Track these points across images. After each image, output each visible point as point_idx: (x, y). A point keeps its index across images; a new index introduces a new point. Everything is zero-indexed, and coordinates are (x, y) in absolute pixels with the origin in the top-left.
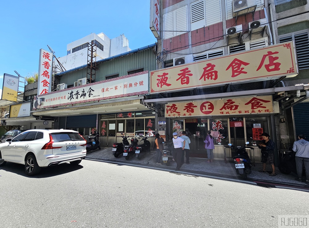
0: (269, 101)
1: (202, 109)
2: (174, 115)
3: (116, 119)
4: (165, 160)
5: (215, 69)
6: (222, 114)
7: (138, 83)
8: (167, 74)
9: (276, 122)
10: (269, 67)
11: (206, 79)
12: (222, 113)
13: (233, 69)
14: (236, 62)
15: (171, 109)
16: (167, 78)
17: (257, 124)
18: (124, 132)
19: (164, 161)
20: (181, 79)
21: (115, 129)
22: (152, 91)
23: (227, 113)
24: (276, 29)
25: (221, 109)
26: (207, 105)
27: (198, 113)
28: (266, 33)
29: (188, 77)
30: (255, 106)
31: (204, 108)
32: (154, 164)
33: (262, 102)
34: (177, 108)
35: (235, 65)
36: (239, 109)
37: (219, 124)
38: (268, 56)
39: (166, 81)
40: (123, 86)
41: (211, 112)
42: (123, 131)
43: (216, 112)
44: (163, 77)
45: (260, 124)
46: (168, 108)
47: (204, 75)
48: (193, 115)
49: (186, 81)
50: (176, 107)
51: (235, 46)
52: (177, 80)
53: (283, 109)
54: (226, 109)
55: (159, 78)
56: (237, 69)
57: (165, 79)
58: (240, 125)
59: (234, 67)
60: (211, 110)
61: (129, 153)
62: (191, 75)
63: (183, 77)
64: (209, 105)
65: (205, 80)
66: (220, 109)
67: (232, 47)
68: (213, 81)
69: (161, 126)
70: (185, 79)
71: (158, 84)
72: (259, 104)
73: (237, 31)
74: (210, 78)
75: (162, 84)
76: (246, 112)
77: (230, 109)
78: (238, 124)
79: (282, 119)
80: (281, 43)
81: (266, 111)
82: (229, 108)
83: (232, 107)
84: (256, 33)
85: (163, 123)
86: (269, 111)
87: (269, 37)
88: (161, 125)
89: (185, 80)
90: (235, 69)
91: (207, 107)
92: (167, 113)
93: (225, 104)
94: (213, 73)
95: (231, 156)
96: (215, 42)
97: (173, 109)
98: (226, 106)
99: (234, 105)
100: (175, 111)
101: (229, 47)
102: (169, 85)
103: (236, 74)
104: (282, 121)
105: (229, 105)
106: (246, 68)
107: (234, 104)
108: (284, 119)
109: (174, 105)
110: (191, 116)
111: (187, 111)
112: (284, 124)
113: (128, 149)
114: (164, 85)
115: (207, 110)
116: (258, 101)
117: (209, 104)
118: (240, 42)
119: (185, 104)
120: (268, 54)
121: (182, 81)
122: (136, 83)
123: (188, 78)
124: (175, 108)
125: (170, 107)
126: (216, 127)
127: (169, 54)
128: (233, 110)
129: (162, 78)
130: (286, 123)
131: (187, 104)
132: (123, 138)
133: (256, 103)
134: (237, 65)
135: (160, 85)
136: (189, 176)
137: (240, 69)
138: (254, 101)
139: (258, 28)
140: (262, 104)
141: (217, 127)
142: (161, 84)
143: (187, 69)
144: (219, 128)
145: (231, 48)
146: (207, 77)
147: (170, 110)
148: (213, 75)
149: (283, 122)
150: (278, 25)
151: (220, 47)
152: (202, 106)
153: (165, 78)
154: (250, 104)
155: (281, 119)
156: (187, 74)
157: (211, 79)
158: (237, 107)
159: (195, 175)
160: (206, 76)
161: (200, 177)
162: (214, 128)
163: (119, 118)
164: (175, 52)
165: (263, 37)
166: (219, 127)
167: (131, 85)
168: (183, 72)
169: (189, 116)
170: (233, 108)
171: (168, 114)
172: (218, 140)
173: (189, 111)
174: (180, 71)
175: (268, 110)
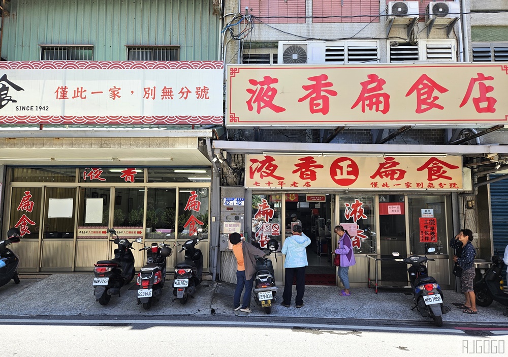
0: (457, 167)
1: (333, 173)
2: (269, 183)
3: (76, 184)
4: (266, 299)
5: (386, 89)
6: (375, 186)
7: (194, 90)
8: (276, 81)
9: (460, 207)
10: (480, 104)
11: (367, 108)
12: (376, 184)
13: (419, 95)
14: (425, 82)
15: (261, 168)
16: (274, 91)
17: (427, 210)
18: (105, 224)
19: (263, 303)
20: (309, 99)
21: (71, 216)
22: (233, 119)
23: (384, 185)
24: (470, 28)
25: (373, 177)
26: (344, 164)
27: (323, 182)
28: (454, 31)
29: (328, 98)
30: (434, 174)
31: (338, 171)
32: (229, 311)
33: (445, 168)
34: (276, 167)
35: (422, 89)
36: (406, 178)
37: (358, 208)
38: (479, 82)
39: (272, 97)
40: (140, 93)
41: (351, 182)
42: (100, 221)
43: (363, 183)
44: (265, 87)
45: (432, 211)
46: (255, 166)
47: (361, 99)
48: (315, 185)
49: (321, 107)
50: (273, 163)
51: (401, 44)
52: (301, 100)
53: (476, 184)
54: (382, 177)
55: (254, 88)
56: (425, 96)
57: (270, 93)
58: (398, 211)
59: (422, 92)
60: (352, 177)
61: (154, 287)
62: (334, 93)
63: (314, 95)
64: (349, 166)
65: (363, 110)
66: (371, 177)
67: (395, 45)
68: (380, 116)
69: (232, 209)
70: (320, 101)
71: (249, 103)
72: (441, 171)
73: (409, 13)
74: (374, 107)
75: (262, 104)
76: (418, 185)
77: (389, 176)
78: (394, 209)
79: (471, 202)
80: (495, 61)
81: (452, 186)
82: (389, 174)
83: (394, 172)
84: (440, 27)
85: (235, 202)
86: (456, 186)
87: (458, 41)
88: (230, 208)
89: (318, 105)
90: (422, 97)
91: (345, 170)
92: (252, 177)
93: (382, 166)
94: (381, 99)
95: (380, 277)
96: (363, 25)
97: (266, 169)
98: (383, 170)
99: (398, 170)
100: (271, 174)
101: (388, 41)
102: (279, 109)
103: (423, 107)
104: (471, 206)
105: (388, 168)
106: (442, 99)
107: (397, 167)
108: (473, 202)
109: (269, 159)
110: (309, 188)
111: (301, 177)
112: (471, 211)
113: (153, 278)
114: (267, 108)
115: (345, 176)
116: (440, 165)
117: (349, 162)
118: (411, 38)
119: (296, 159)
120: (477, 77)
121: (312, 105)
122: (185, 90)
123: (326, 101)
124: (271, 165)
125: (260, 162)
126: (351, 215)
127: (256, 26)
128: (397, 179)
129: (262, 89)
130: (475, 209)
131: (300, 160)
132: (119, 245)
133: (436, 169)
134: (426, 90)
135: (255, 106)
136: (340, 334)
137: (432, 99)
138: (432, 164)
139: (445, 17)
140: (445, 172)
141: (354, 215)
142: (259, 105)
143: (326, 77)
144: (359, 217)
145: (393, 45)
146: (367, 105)
147: (259, 170)
148: (381, 102)
149: (471, 208)
150: (472, 21)
151: (372, 38)
152: (335, 167)
153: (269, 89)
154: (426, 170)
155: (468, 202)
156: (326, 91)
157: (377, 110)
158: (402, 173)
159: (350, 330)
160: (367, 102)
161: (364, 333)
162: (348, 216)
163: (88, 181)
164: (272, 25)
165: (448, 37)
166: (358, 214)
167: (167, 93)
168: (315, 83)
169: (305, 188)
170: (396, 176)
171: (254, 181)
172: (355, 243)
173: (304, 176)
174: (309, 79)
175: (455, 184)
